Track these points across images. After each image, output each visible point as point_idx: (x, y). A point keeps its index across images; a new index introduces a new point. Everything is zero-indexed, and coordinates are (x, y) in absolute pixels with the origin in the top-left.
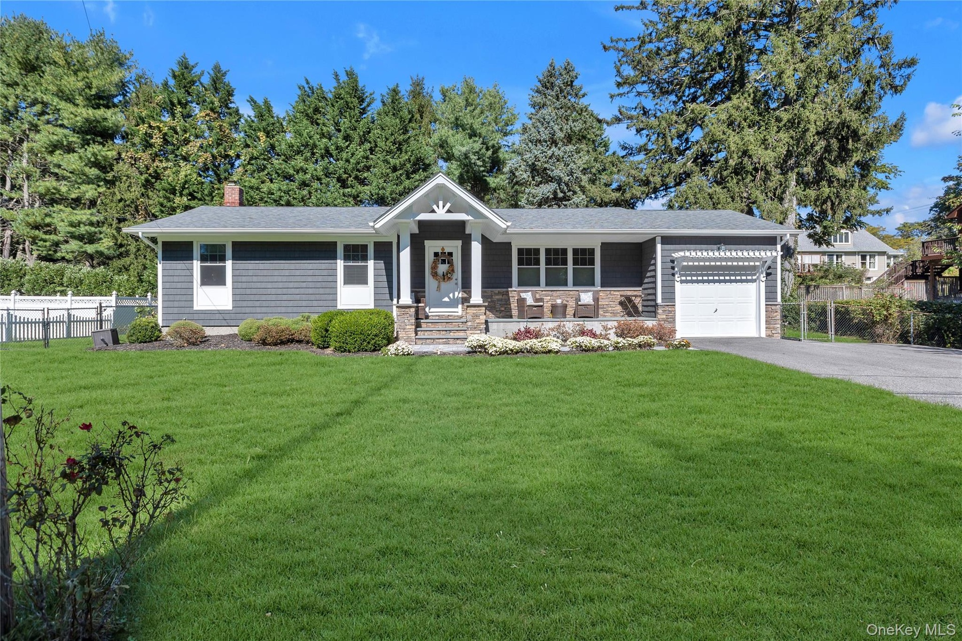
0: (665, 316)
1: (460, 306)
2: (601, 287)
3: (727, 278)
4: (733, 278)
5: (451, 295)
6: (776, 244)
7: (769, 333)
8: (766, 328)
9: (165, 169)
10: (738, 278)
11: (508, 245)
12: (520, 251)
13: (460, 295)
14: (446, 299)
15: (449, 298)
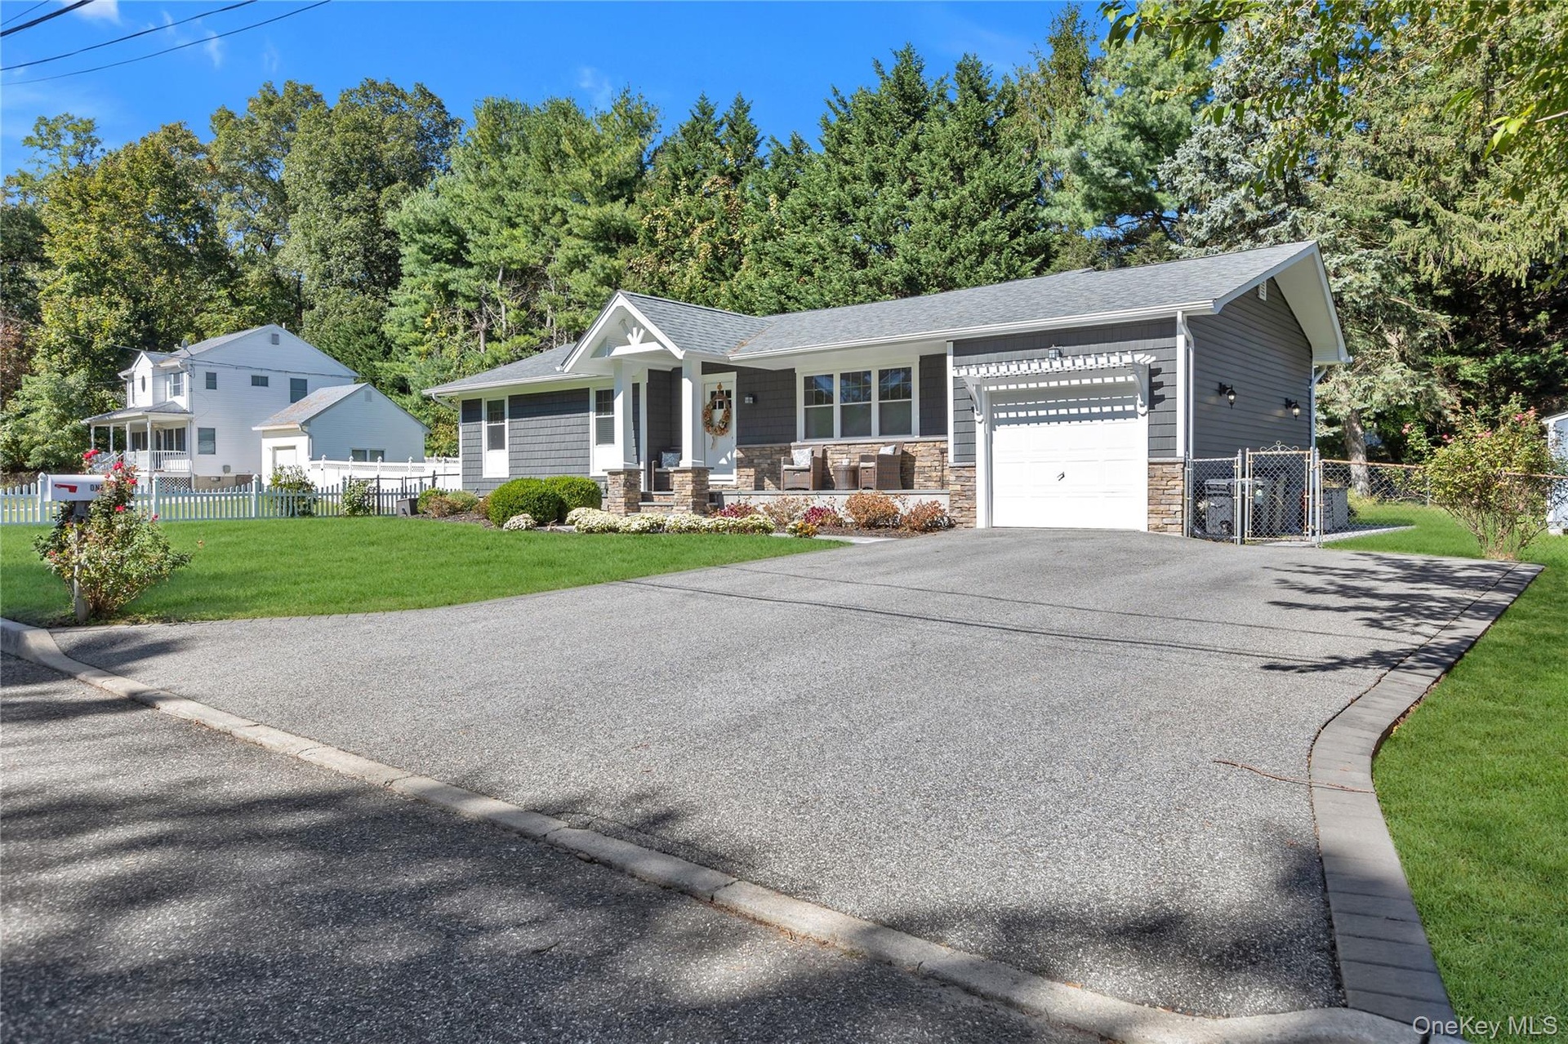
0: (959, 488)
1: (735, 471)
2: (921, 435)
3: (1084, 410)
4: (1096, 410)
5: (729, 455)
6: (1174, 335)
7: (1156, 521)
8: (1150, 512)
9: (672, 273)
10: (1107, 409)
11: (791, 373)
12: (809, 381)
13: (735, 455)
14: (723, 461)
15: (727, 459)
